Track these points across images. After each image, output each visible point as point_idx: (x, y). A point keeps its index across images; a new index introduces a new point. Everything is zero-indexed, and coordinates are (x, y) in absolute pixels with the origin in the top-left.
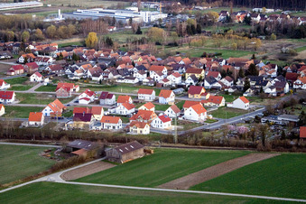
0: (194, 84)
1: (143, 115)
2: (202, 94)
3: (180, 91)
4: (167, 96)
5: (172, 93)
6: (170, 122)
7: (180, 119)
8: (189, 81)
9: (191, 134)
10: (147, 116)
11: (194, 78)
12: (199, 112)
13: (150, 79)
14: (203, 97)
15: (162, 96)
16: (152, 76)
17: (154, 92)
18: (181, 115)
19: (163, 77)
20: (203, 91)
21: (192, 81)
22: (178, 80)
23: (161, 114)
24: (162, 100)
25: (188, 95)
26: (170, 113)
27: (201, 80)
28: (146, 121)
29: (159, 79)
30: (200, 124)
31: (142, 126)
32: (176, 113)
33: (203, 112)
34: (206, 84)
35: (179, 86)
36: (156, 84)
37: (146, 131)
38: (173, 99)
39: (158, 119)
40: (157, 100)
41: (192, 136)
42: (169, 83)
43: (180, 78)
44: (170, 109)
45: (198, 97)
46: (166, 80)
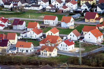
0: (88, 9)
1: (50, 40)
2: (97, 19)
3: (77, 16)
4: (68, 21)
5: (72, 19)
6: (73, 45)
7: (81, 41)
8: (84, 7)
9: (93, 56)
10: (54, 40)
11: (87, 4)
12: (97, 36)
13: (52, 6)
14: (97, 21)
15: (63, 21)
16: (53, 4)
17: (57, 18)
18: (82, 38)
19: (62, 4)
20: (97, 16)
21: (87, 8)
22: (75, 7)
23: (65, 38)
24: (63, 25)
25: (84, 20)
26: (72, 36)
27: (93, 6)
28: (53, 45)
29: (60, 6)
30: (99, 46)
31: (51, 49)
32: (77, 36)
33: (100, 35)
34: (99, 10)
35: (76, 12)
36: (57, 10)
37: (54, 54)
38: (73, 24)
39: (63, 43)
40: (59, 25)
41: (94, 58)
42: (68, 9)
43: (76, 5)
44: (72, 33)
45: (93, 21)
46: (65, 7)
